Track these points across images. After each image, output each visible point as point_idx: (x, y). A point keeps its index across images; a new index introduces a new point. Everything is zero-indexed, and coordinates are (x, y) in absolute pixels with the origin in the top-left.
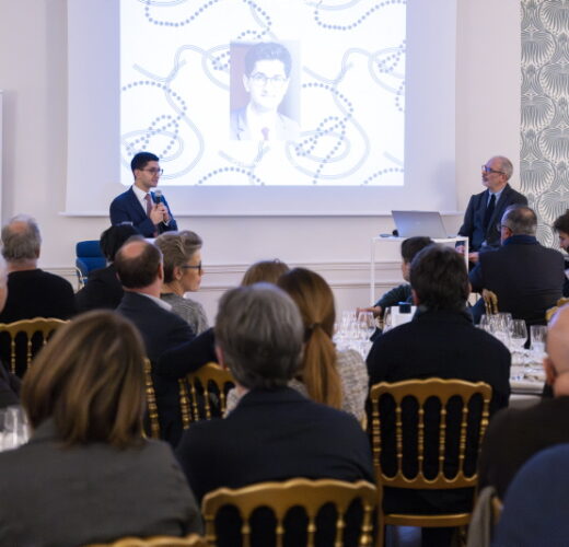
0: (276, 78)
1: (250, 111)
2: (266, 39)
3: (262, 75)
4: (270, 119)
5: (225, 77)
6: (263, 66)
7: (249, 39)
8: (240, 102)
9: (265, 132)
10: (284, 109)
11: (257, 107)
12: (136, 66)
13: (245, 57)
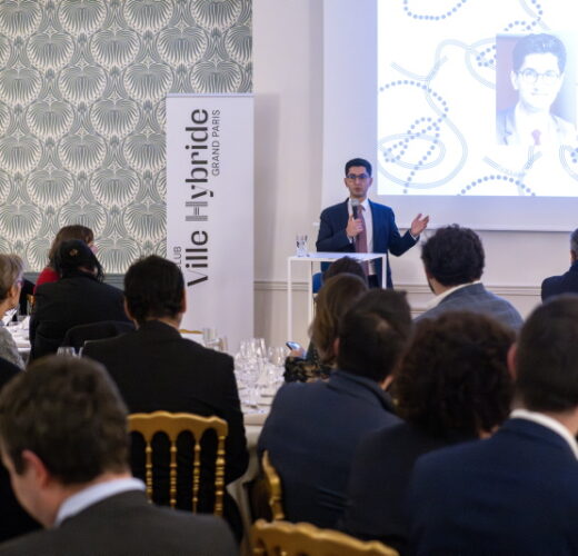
0: (548, 73)
1: (519, 112)
2: (537, 30)
3: (531, 71)
4: (543, 120)
5: (490, 74)
6: (532, 60)
7: (518, 31)
8: (507, 102)
9: (536, 135)
10: (557, 110)
11: (526, 107)
12: (394, 65)
13: (514, 51)
